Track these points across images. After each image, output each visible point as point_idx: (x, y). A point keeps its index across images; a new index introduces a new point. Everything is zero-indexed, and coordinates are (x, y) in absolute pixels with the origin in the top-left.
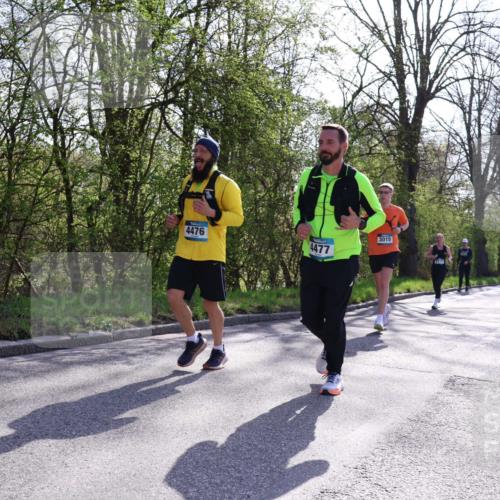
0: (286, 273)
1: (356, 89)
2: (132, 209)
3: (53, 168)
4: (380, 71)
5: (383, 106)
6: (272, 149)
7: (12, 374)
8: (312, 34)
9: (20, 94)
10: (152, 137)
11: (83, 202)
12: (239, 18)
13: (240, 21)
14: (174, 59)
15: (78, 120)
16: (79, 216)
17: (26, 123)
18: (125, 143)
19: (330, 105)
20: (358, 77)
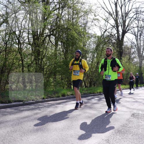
0: (85, 84)
1: (104, 31)
2: (41, 66)
3: (18, 54)
4: (112, 25)
5: (113, 35)
6: (81, 48)
7: (6, 113)
8: (92, 15)
9: (9, 33)
10: (46, 45)
11: (27, 64)
13: (71, 12)
14: (53, 23)
15: (25, 40)
16: (26, 68)
17: (10, 41)
18: (39, 47)
19: (97, 35)
20: (105, 27)
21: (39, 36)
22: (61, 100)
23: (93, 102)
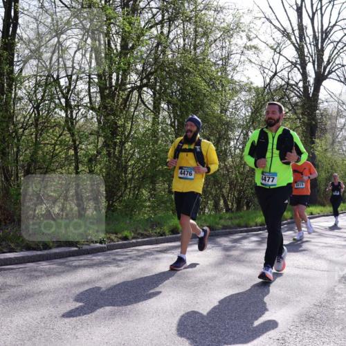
0: (225, 202)
1: (272, 74)
2: (119, 160)
3: (65, 133)
4: (289, 61)
5: (292, 85)
6: (215, 117)
7: (39, 274)
8: (241, 37)
9: (43, 82)
10: (132, 110)
11: (85, 155)
12: (190, 27)
13: (192, 30)
14: (147, 56)
15: (82, 99)
16: (83, 165)
17: (47, 102)
18: (114, 115)
19: (255, 85)
20: (274, 66)
21: (116, 89)
22: (168, 242)
23: (246, 247)
